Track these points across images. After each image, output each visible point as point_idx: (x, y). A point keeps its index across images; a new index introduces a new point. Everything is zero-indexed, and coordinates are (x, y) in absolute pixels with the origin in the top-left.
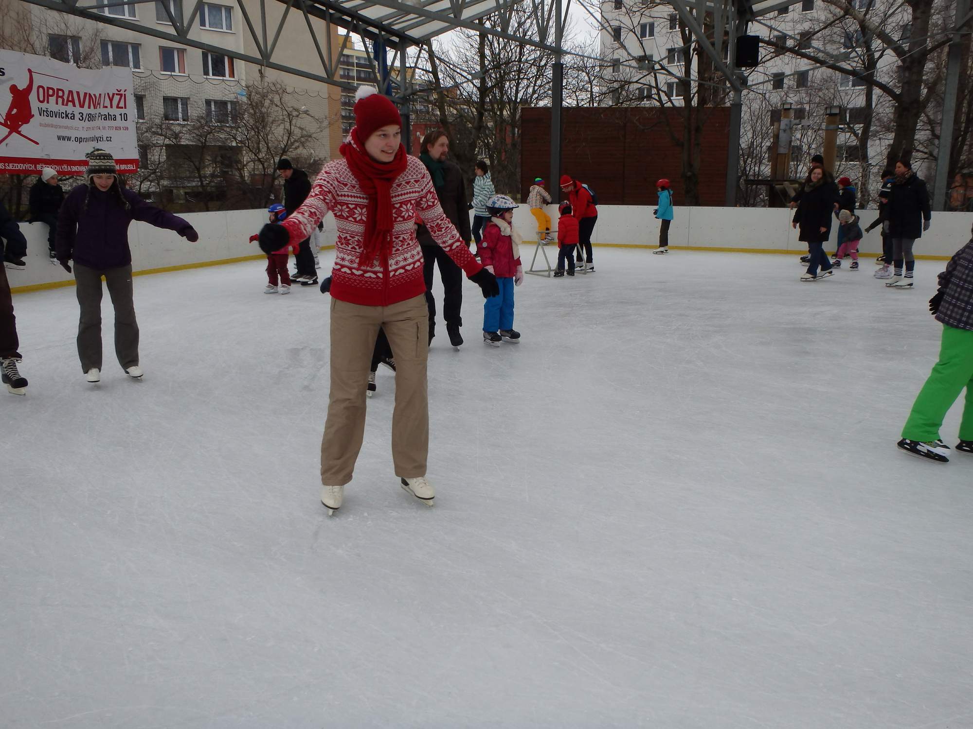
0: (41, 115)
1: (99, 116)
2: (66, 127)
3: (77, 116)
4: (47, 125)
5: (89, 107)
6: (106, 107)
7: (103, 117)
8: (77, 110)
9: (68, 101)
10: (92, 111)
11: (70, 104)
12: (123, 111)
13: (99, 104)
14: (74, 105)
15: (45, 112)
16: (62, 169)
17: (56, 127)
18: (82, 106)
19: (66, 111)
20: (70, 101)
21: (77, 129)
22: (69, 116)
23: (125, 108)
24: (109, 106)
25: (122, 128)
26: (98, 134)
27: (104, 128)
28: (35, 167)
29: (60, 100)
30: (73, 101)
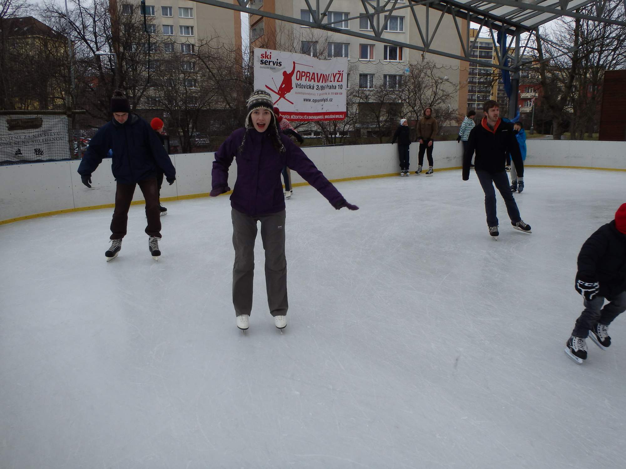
0: (296, 87)
1: (327, 87)
2: (309, 94)
3: (316, 87)
4: (300, 93)
5: (322, 82)
6: (332, 81)
7: (329, 87)
8: (316, 83)
9: (312, 78)
10: (324, 84)
11: (313, 80)
12: (340, 83)
13: (328, 80)
14: (315, 81)
15: (299, 86)
16: (304, 118)
17: (304, 94)
18: (318, 81)
19: (310, 85)
20: (313, 79)
21: (314, 95)
22: (311, 87)
23: (342, 81)
24: (333, 81)
25: (339, 94)
26: (325, 97)
27: (329, 94)
28: (290, 117)
29: (308, 78)
30: (314, 79)
